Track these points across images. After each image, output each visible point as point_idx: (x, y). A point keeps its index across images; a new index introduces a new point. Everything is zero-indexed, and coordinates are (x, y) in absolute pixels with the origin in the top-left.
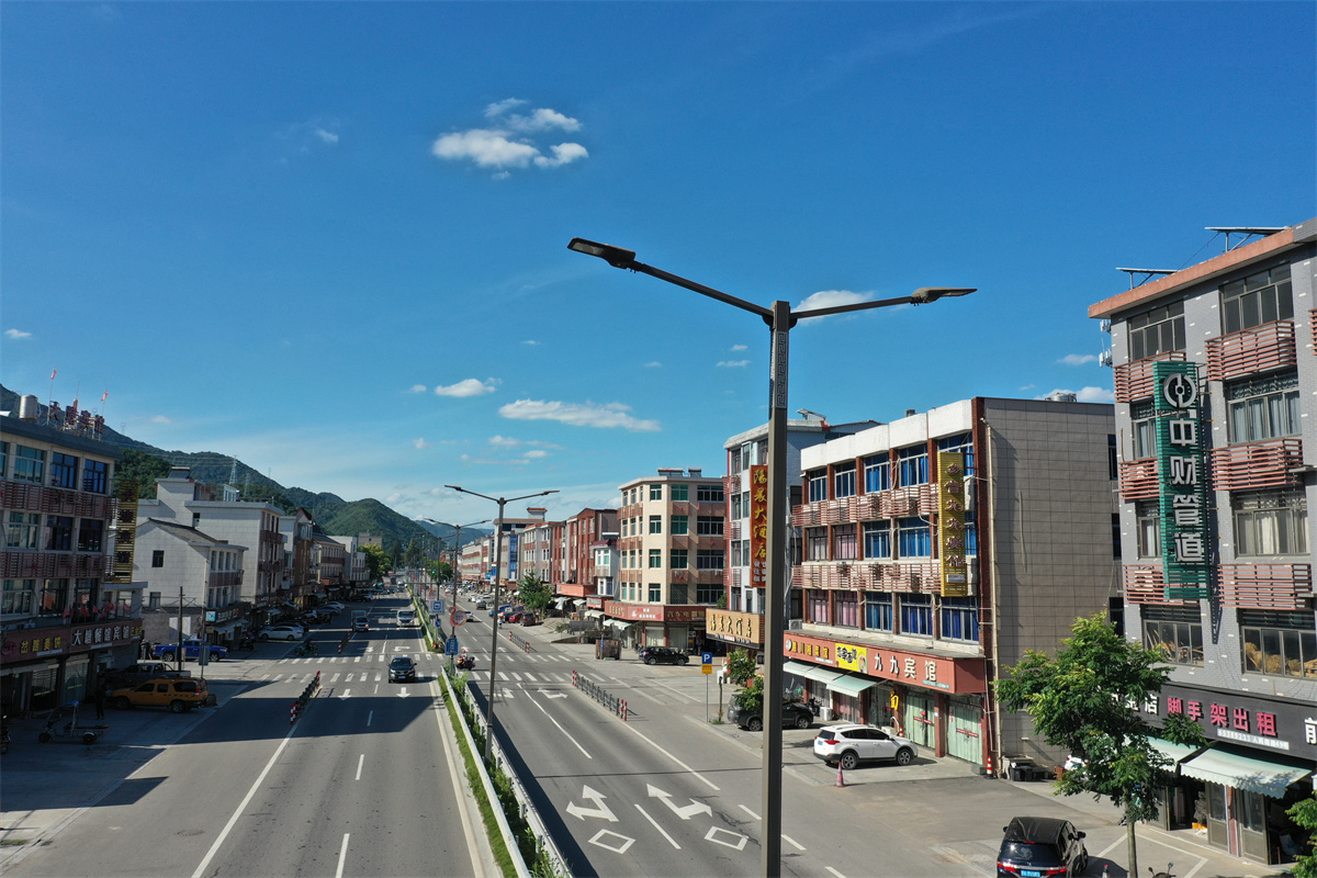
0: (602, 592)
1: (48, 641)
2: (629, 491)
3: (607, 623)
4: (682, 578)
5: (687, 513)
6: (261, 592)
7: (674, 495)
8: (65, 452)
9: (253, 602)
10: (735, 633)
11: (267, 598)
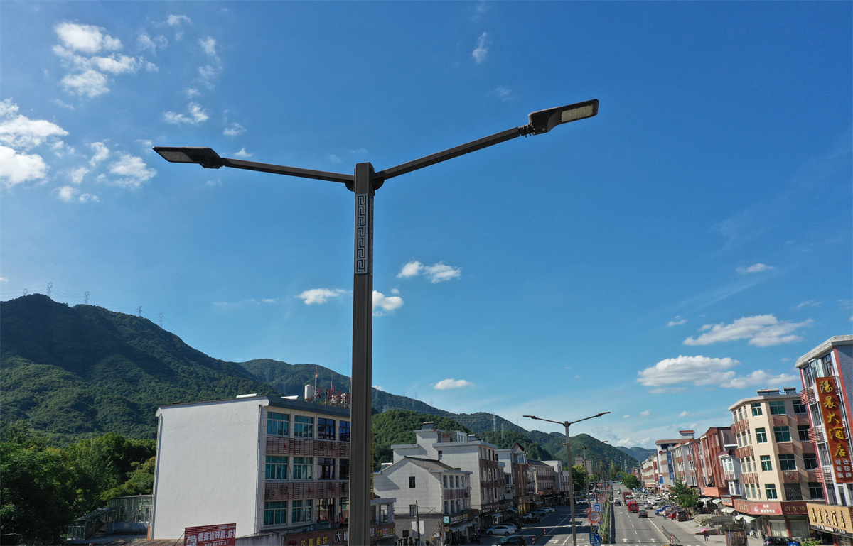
0: (733, 493)
1: (318, 539)
2: (737, 411)
3: (738, 517)
4: (793, 478)
5: (787, 424)
6: (485, 502)
7: (773, 411)
8: (325, 417)
9: (480, 509)
10: (832, 524)
11: (490, 506)
